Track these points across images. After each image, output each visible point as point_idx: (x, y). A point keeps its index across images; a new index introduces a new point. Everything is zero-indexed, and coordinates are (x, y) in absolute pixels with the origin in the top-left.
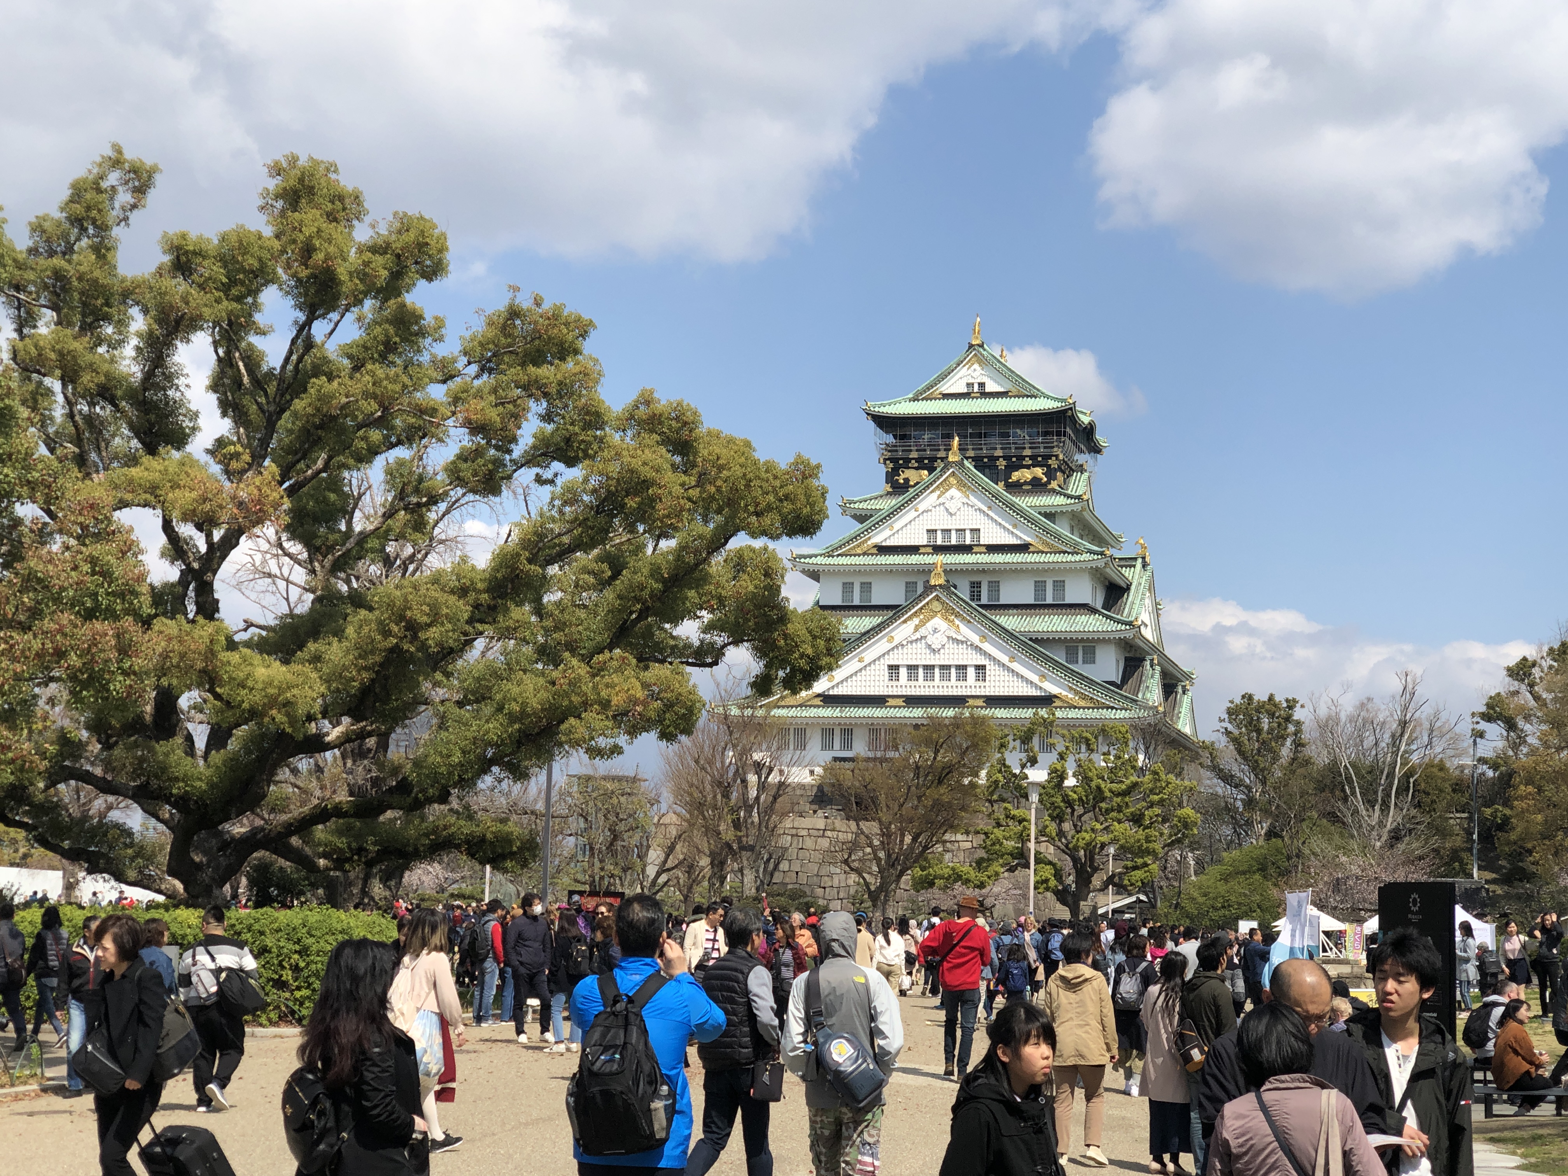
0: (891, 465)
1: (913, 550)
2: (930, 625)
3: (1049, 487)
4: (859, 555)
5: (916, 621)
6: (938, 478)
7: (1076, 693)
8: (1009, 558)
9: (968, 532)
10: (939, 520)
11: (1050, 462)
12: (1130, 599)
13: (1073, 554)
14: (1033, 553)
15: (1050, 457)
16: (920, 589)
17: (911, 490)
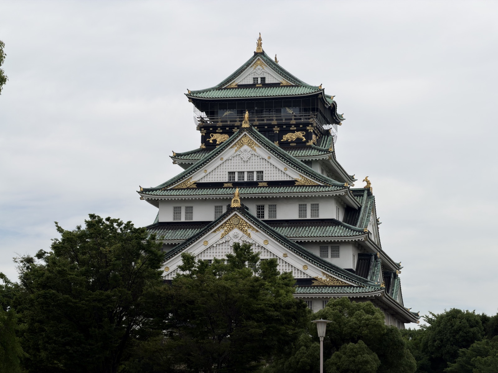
0: (205, 131)
1: (219, 185)
2: (231, 234)
3: (308, 144)
4: (184, 189)
5: (222, 231)
6: (235, 139)
7: (328, 276)
8: (282, 190)
9: (255, 174)
10: (237, 166)
11: (308, 128)
12: (361, 216)
13: (323, 187)
14: (298, 186)
15: (308, 124)
16: (224, 210)
17: (218, 147)
